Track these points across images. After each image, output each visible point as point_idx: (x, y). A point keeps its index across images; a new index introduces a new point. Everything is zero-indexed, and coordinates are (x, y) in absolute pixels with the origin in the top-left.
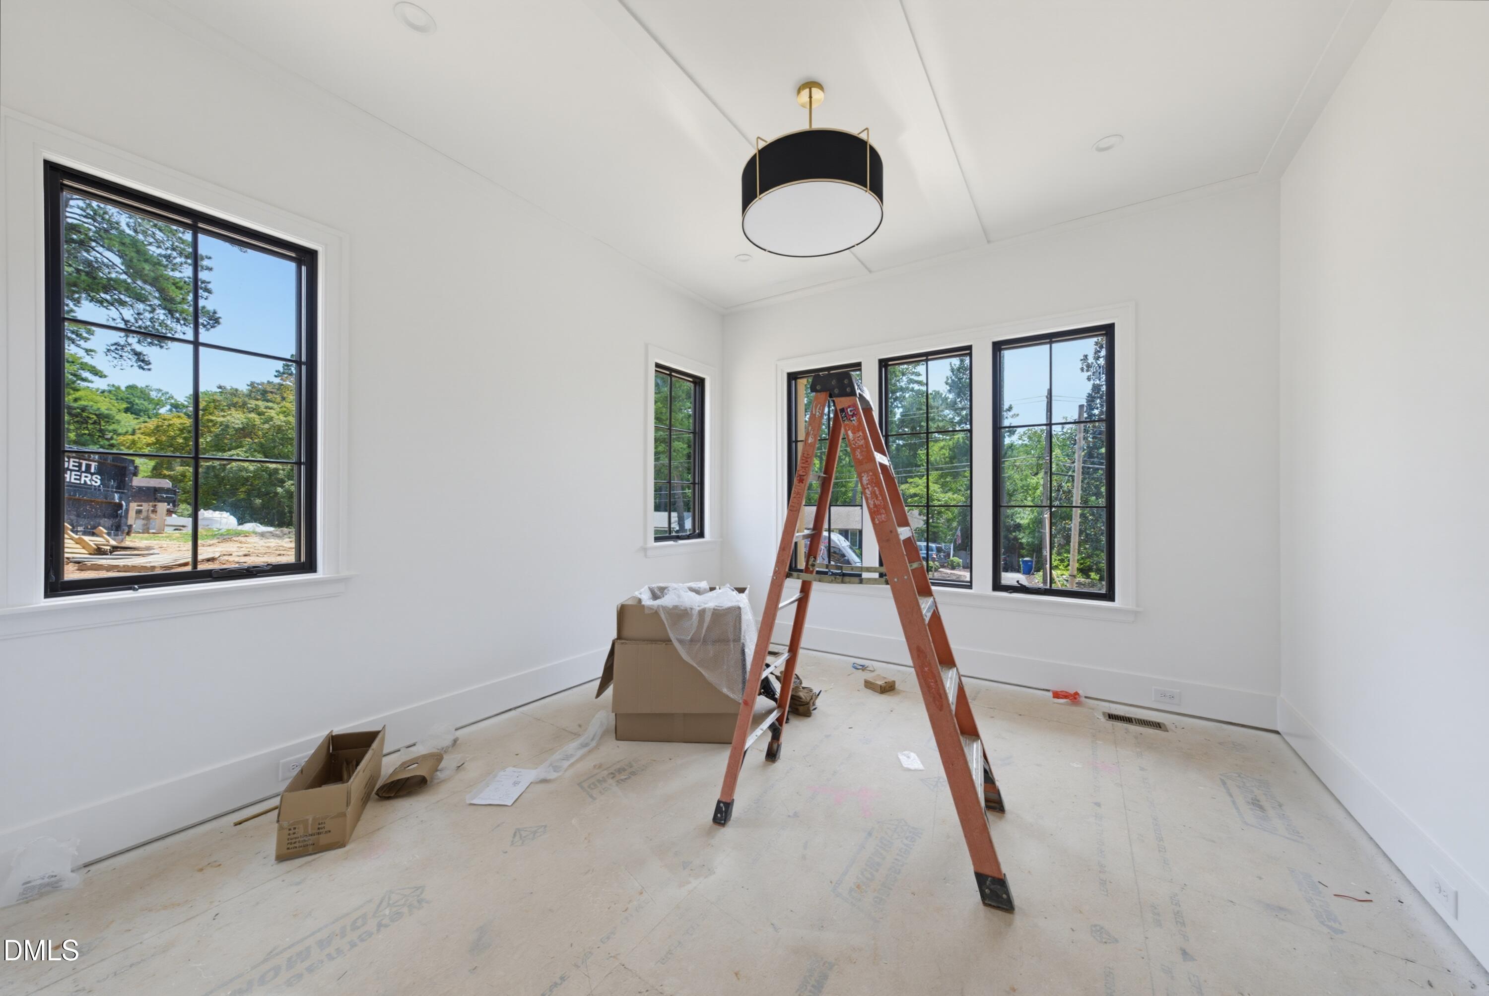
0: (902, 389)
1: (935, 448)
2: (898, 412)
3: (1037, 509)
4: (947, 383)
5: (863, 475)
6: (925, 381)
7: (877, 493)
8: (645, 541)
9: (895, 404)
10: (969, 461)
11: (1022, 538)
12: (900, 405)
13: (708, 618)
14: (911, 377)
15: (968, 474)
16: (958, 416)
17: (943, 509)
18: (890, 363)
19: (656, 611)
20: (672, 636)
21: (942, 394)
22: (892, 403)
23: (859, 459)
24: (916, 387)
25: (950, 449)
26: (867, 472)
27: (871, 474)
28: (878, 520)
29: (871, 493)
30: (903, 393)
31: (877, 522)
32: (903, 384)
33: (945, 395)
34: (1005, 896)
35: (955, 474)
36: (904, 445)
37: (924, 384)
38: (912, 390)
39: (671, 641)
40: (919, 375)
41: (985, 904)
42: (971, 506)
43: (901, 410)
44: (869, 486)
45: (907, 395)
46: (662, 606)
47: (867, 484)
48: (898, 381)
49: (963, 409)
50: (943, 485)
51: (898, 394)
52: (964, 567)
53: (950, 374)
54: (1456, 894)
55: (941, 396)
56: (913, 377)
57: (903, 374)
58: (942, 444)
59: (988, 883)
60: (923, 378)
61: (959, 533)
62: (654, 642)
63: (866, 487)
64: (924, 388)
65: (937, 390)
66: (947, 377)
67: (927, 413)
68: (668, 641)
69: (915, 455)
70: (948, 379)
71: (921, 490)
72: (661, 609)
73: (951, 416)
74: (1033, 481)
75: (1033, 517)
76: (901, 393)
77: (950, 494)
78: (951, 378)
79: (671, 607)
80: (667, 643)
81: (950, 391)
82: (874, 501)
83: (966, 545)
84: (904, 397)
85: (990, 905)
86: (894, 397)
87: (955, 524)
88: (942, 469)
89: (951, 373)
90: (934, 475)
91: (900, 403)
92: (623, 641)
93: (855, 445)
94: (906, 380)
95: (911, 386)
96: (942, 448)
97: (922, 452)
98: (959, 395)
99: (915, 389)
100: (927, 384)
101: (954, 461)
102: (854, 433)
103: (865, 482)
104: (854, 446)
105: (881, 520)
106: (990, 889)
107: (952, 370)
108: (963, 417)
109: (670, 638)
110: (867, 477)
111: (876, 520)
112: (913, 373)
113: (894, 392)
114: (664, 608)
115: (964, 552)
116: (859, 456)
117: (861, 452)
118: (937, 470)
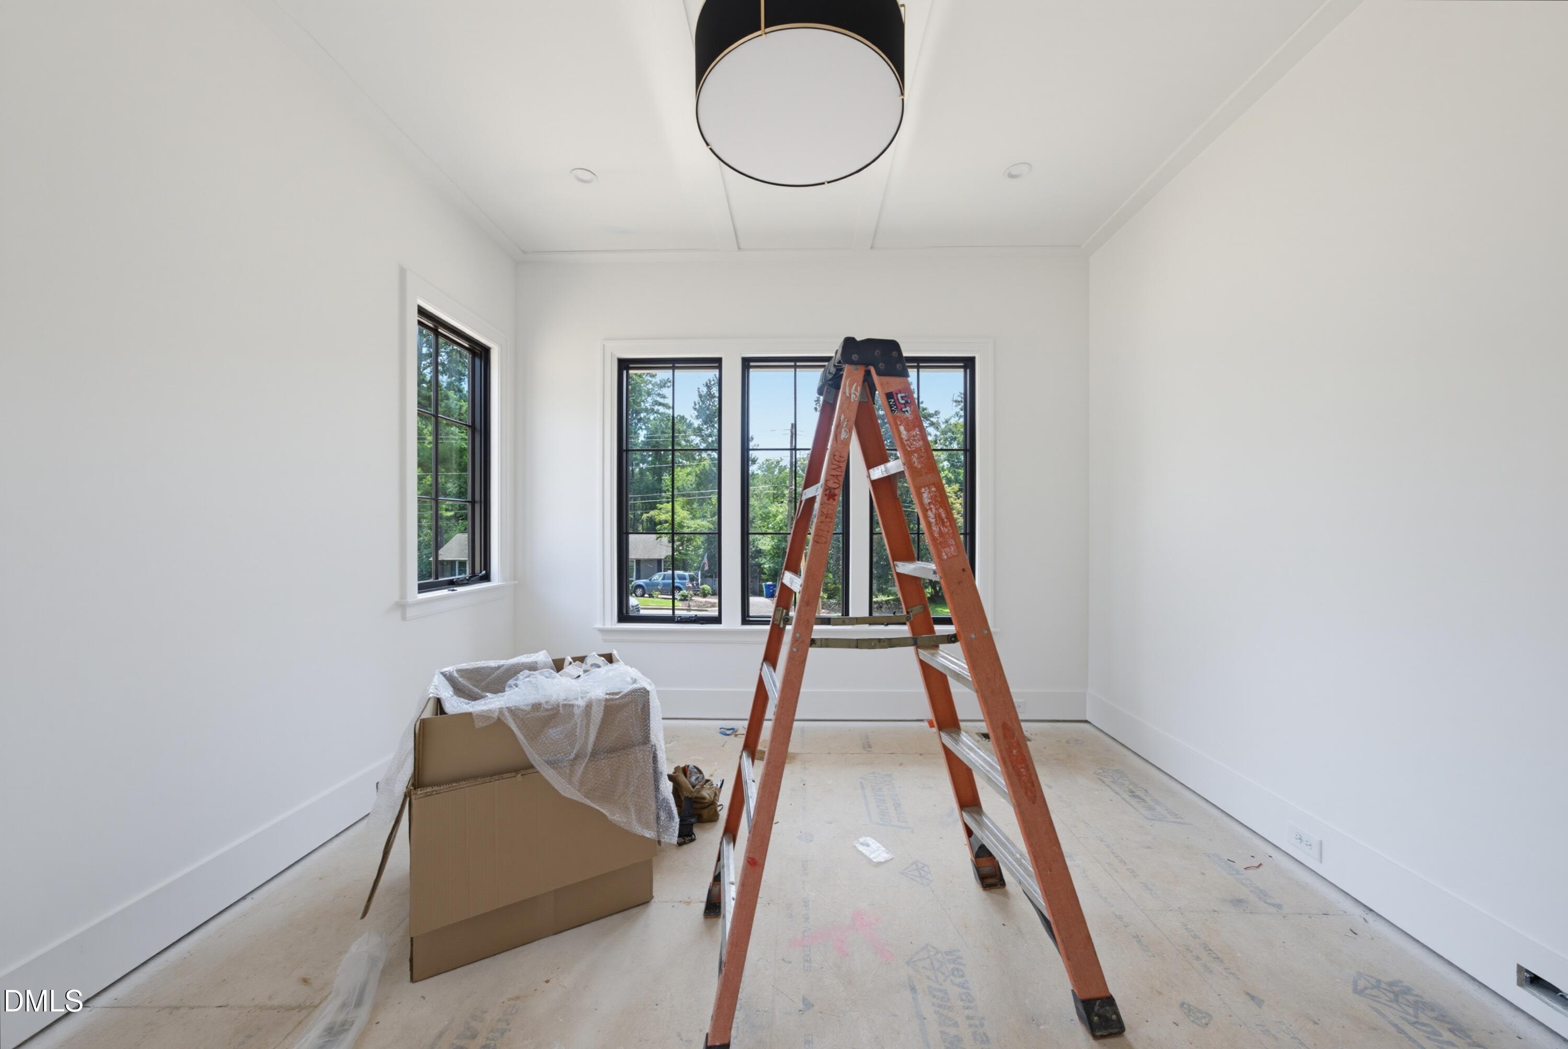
0: (646, 410)
1: (680, 473)
2: (642, 435)
3: (777, 536)
4: (695, 409)
5: (923, 490)
6: (671, 405)
7: (943, 516)
8: (403, 594)
9: (639, 425)
10: (717, 487)
11: (765, 563)
12: (643, 427)
13: (597, 715)
14: (655, 398)
15: (714, 499)
16: (704, 443)
17: (692, 536)
18: (752, 364)
19: (499, 719)
20: (534, 757)
21: (686, 419)
22: (636, 424)
23: (916, 468)
24: (662, 409)
25: (697, 475)
26: (928, 486)
27: (934, 489)
28: (946, 554)
29: (936, 518)
30: (648, 414)
31: (945, 557)
32: (648, 405)
33: (690, 421)
34: (1114, 1017)
35: (701, 500)
36: (647, 469)
37: (670, 408)
38: (657, 412)
39: (532, 767)
40: (664, 397)
41: (1095, 1037)
42: (719, 534)
43: (645, 432)
44: (932, 506)
45: (652, 417)
46: (509, 709)
47: (929, 503)
48: (643, 401)
49: (710, 435)
50: (691, 511)
51: (642, 415)
52: (713, 594)
53: (697, 399)
54: (1321, 843)
55: (685, 421)
56: (659, 399)
57: (649, 394)
58: (689, 469)
59: (1096, 1008)
60: (669, 401)
61: (706, 560)
62: (496, 777)
63: (928, 508)
64: (670, 412)
65: (682, 415)
66: (695, 402)
67: (673, 437)
68: (527, 768)
69: (660, 480)
70: (695, 405)
71: (667, 516)
72: (507, 714)
73: (698, 441)
74: (773, 508)
75: (773, 543)
76: (645, 414)
77: (699, 521)
78: (699, 403)
79: (529, 708)
80: (523, 772)
81: (697, 417)
82: (939, 527)
83: (715, 572)
84: (649, 419)
85: (1102, 1037)
86: (639, 417)
87: (701, 551)
88: (689, 495)
89: (699, 399)
90: (679, 501)
91: (644, 424)
92: (429, 789)
93: (910, 447)
94: (651, 401)
95: (656, 408)
96: (688, 474)
97: (666, 477)
98: (705, 423)
99: (660, 412)
100: (673, 408)
101: (701, 489)
102: (908, 430)
103: (926, 501)
104: (909, 449)
105: (949, 555)
106: (1099, 1016)
107: (700, 396)
108: (709, 443)
109: (532, 765)
110: (929, 493)
111: (944, 554)
112: (659, 395)
113: (638, 413)
114: (513, 711)
115: (711, 579)
116: (916, 464)
117: (920, 457)
118: (683, 496)
